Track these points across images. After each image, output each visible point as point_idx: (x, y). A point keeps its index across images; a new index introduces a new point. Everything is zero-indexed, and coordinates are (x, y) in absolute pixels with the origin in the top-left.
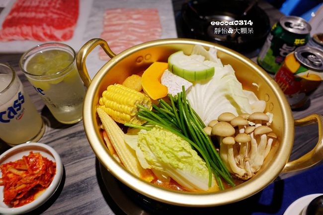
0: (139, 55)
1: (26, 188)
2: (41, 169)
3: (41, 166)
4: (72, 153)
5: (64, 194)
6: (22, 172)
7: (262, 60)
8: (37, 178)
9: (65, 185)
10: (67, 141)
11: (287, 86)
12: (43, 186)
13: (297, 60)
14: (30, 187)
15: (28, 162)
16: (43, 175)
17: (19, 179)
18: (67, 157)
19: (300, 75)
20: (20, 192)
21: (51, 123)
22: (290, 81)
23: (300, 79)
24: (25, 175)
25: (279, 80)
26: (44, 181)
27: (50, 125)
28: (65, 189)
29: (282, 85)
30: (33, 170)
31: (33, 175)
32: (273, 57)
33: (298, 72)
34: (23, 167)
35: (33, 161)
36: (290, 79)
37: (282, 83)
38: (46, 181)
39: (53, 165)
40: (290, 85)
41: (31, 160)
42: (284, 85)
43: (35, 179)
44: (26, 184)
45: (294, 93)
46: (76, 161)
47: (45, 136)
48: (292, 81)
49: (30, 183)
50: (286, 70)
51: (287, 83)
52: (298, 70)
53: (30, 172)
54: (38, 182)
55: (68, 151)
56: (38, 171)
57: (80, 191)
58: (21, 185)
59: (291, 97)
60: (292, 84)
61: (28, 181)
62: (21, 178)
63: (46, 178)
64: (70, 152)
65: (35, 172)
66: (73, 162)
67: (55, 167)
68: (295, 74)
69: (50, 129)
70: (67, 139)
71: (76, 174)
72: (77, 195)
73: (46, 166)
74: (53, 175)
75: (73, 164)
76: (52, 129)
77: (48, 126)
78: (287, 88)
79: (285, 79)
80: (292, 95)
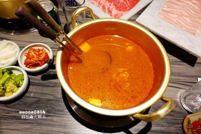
1: (33, 62)
2: (43, 57)
6: (35, 55)
15: (39, 52)
16: (42, 60)
17: (33, 57)
20: (31, 62)
24: (36, 57)
26: (42, 63)
30: (39, 56)
31: (39, 58)
34: (36, 53)
41: (41, 52)
44: (34, 60)
49: (36, 61)
53: (38, 57)
54: (39, 62)
58: (32, 60)
61: (36, 60)
65: (40, 58)
73: (45, 57)
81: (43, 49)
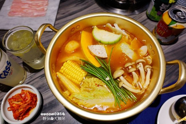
0: (72, 28)
1: (23, 110)
2: (29, 99)
3: (29, 98)
4: (44, 86)
5: (44, 109)
6: (20, 102)
7: (149, 14)
8: (29, 104)
9: (44, 104)
10: (40, 79)
11: (164, 32)
12: (32, 107)
13: (170, 17)
14: (26, 109)
16: (31, 103)
17: (19, 106)
18: (42, 89)
19: (172, 26)
20: (21, 113)
21: (29, 70)
22: (166, 30)
23: (172, 28)
24: (22, 104)
25: (159, 29)
27: (29, 71)
28: (44, 107)
29: (161, 31)
30: (25, 101)
31: (26, 103)
32: (156, 12)
33: (170, 24)
34: (20, 100)
35: (24, 96)
36: (166, 28)
37: (161, 30)
38: (33, 105)
39: (35, 95)
40: (165, 32)
41: (23, 96)
42: (162, 31)
43: (27, 105)
44: (23, 108)
45: (168, 36)
46: (47, 90)
47: (28, 78)
48: (167, 30)
49: (25, 108)
50: (163, 23)
51: (164, 30)
52: (171, 23)
54: (29, 106)
55: (42, 85)
56: (28, 100)
57: (52, 107)
58: (21, 109)
59: (166, 38)
60: (167, 31)
62: (20, 106)
63: (33, 103)
64: (43, 86)
66: (46, 91)
67: (36, 96)
68: (168, 25)
69: (29, 73)
70: (40, 78)
71: (49, 98)
72: (51, 109)
73: (32, 97)
74: (36, 101)
75: (46, 92)
76: (31, 73)
77: (28, 72)
78: (164, 33)
79: (162, 28)
80: (167, 37)
81: (22, 90)
